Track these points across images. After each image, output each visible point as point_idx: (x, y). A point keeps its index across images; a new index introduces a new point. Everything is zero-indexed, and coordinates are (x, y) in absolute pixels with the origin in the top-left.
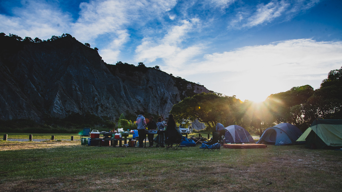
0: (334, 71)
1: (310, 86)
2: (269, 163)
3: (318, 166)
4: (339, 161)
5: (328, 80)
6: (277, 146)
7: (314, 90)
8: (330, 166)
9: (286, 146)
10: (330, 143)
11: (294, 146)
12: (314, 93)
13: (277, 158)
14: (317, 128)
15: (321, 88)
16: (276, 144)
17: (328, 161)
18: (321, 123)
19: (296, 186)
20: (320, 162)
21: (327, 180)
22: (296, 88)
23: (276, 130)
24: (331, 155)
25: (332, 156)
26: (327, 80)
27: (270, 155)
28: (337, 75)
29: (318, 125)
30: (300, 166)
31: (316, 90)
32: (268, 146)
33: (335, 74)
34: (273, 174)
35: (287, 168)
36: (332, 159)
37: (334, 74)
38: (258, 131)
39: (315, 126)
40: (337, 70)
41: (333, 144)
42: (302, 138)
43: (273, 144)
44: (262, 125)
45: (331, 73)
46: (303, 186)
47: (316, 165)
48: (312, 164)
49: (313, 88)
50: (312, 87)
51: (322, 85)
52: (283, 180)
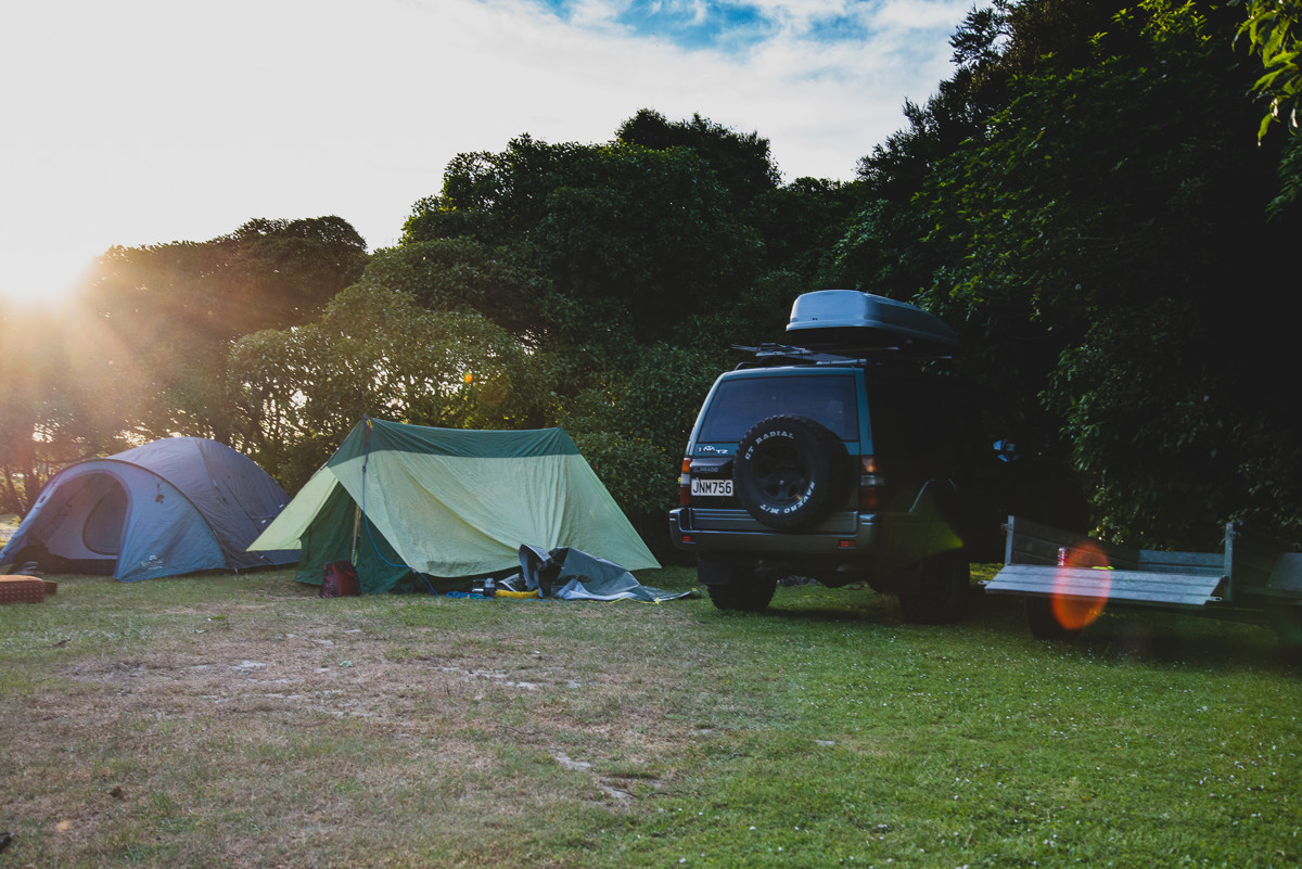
0: (474, 156)
1: (351, 227)
2: (34, 701)
3: (336, 696)
4: (453, 657)
5: (445, 202)
6: (126, 587)
7: (370, 251)
8: (402, 688)
9: (186, 584)
10: (425, 561)
11: (235, 578)
12: (367, 267)
13: (105, 660)
14: (367, 475)
15: (407, 241)
16: (122, 568)
17: (399, 661)
18: (390, 447)
19: (176, 833)
20: (357, 670)
21: (361, 776)
22: (268, 229)
23: (130, 480)
24: (424, 627)
25: (427, 634)
26: (435, 202)
27: (62, 644)
28: (486, 184)
29: (372, 455)
30: (235, 705)
31: (380, 253)
32: (63, 587)
33: (478, 177)
34: (43, 776)
35: (148, 723)
36: (421, 650)
37: (472, 175)
38: (11, 484)
39: (358, 462)
40: (487, 157)
41: (442, 565)
42: (284, 532)
43: (104, 569)
44: (43, 445)
45: (459, 165)
46: (222, 826)
47: (329, 687)
48: (313, 685)
49: (361, 241)
50: (360, 235)
51: (413, 225)
52: (101, 806)
